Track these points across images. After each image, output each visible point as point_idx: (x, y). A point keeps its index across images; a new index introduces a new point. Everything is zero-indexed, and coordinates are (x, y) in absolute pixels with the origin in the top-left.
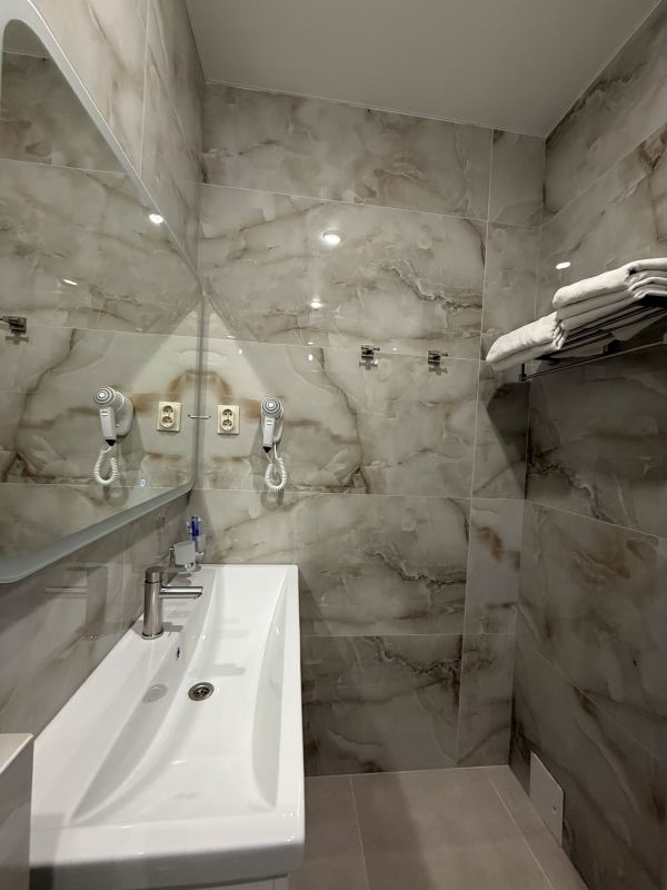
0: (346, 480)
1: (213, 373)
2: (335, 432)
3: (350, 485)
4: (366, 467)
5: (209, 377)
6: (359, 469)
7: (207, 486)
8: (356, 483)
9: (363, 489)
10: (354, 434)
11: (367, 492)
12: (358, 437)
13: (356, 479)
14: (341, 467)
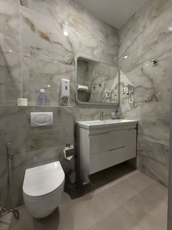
0: (150, 99)
3: (152, 100)
5: (121, 84)
7: (121, 104)
11: (157, 101)
12: (153, 86)
14: (148, 96)
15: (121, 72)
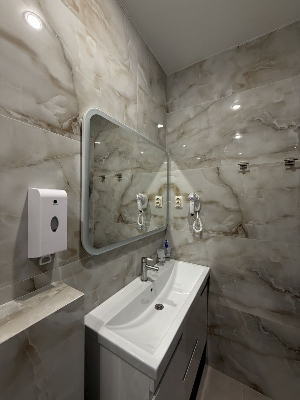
0: (234, 230)
1: (173, 184)
2: (227, 206)
3: (237, 233)
4: (246, 225)
5: (172, 186)
6: (241, 225)
8: (240, 233)
9: (244, 236)
10: (238, 207)
11: (247, 237)
12: (240, 209)
13: (240, 230)
14: (231, 224)
15: (173, 164)
